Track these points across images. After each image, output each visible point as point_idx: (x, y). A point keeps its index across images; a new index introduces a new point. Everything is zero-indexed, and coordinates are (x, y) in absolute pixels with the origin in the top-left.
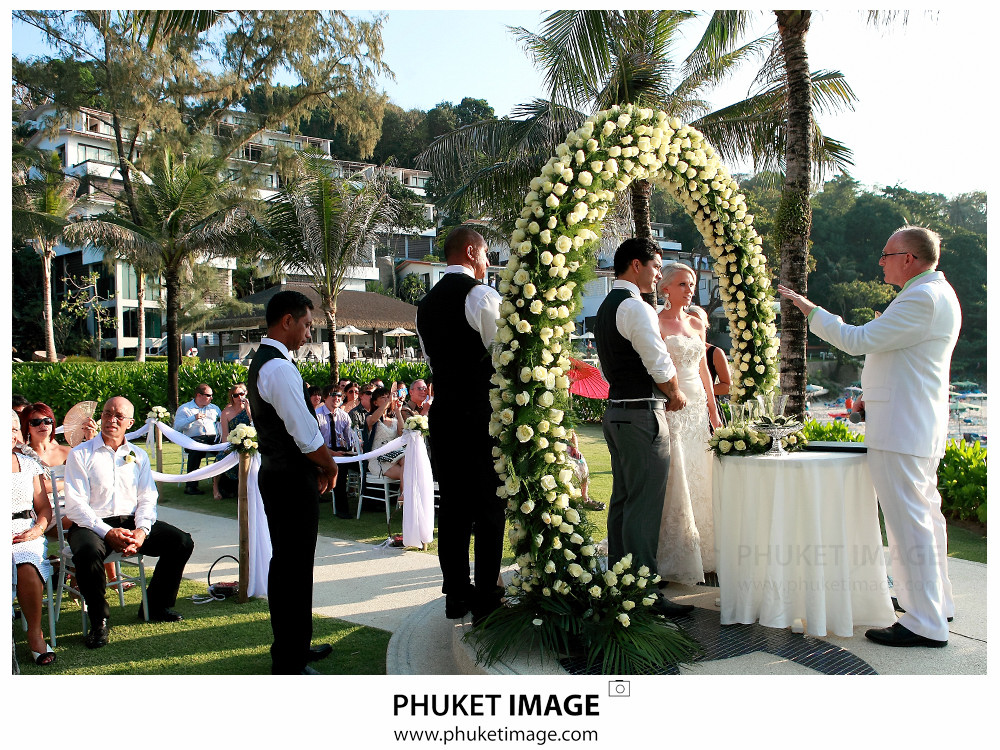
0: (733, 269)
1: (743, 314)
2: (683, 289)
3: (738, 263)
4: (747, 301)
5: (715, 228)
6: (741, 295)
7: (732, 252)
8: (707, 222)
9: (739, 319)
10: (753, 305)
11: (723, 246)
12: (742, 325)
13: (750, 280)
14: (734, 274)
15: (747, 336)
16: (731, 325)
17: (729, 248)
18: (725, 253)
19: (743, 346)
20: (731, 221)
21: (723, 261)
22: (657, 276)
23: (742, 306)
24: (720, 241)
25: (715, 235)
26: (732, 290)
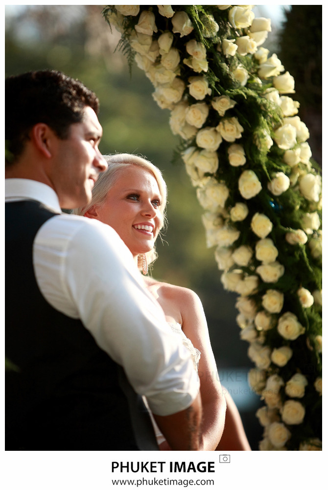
0: (237, 158)
1: (271, 273)
2: (136, 208)
3: (248, 142)
4: (278, 238)
5: (184, 55)
6: (262, 225)
7: (230, 113)
8: (165, 42)
9: (263, 287)
10: (296, 247)
11: (208, 100)
12: (273, 302)
13: (282, 183)
14: (240, 170)
15: (290, 328)
16: (244, 306)
17: (223, 105)
18: (213, 120)
19: (281, 357)
20: (221, 33)
21: (208, 141)
22: (95, 164)
23: (267, 252)
24: (200, 89)
25: (186, 74)
26: (239, 213)
